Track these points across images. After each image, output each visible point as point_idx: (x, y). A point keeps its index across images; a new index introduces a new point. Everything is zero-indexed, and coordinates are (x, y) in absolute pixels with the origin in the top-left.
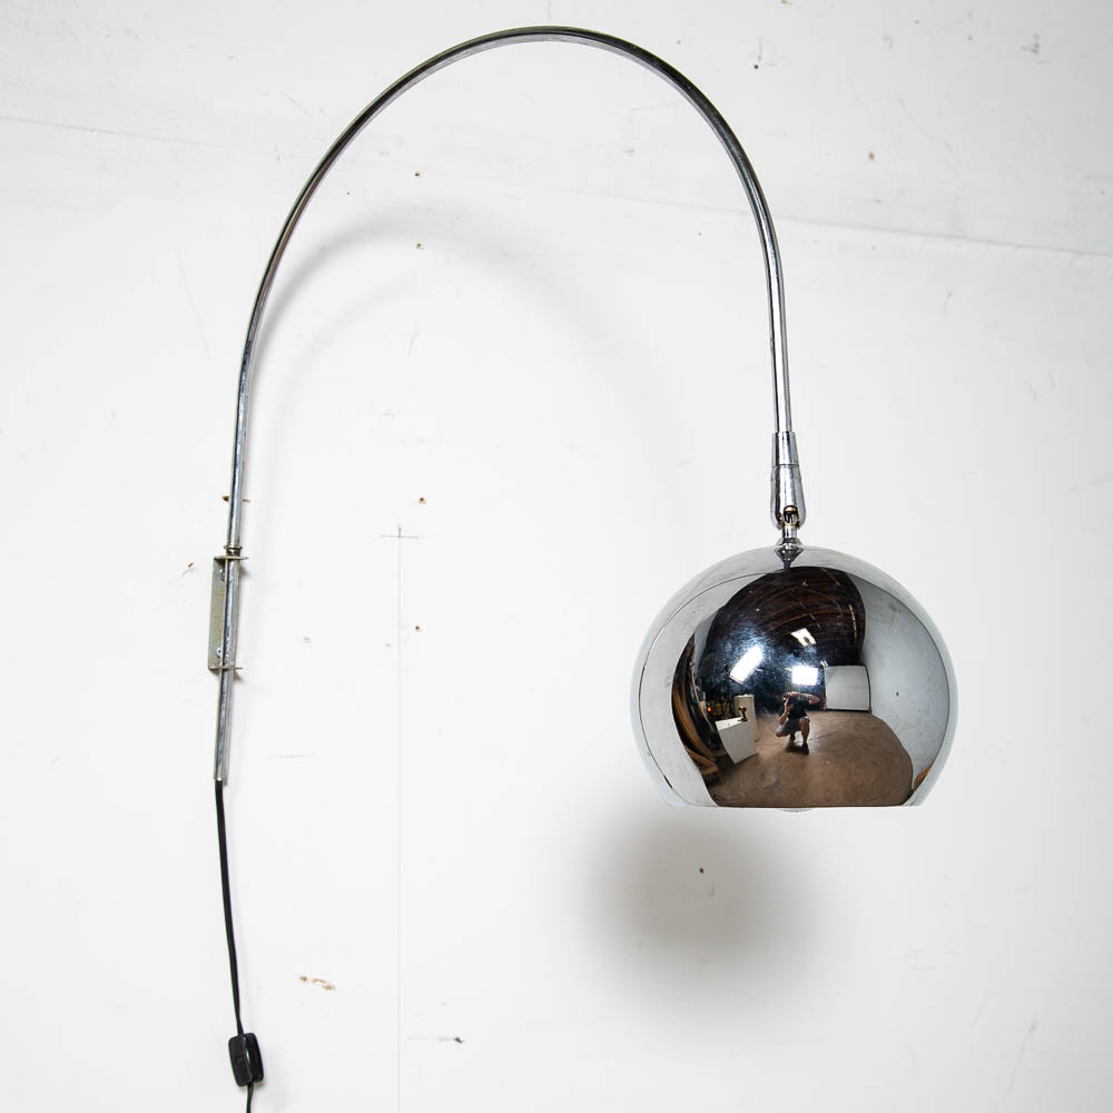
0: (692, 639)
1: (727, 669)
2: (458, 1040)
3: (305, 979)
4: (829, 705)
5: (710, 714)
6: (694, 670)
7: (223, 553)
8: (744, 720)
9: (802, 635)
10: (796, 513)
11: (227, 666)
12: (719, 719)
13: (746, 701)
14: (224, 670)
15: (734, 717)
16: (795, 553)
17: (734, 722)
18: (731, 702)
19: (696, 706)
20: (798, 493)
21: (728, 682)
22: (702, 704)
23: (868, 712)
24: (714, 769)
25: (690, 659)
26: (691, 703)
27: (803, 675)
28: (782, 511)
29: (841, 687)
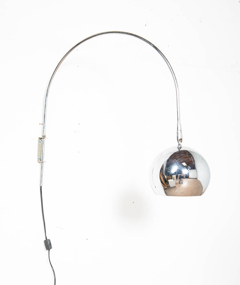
0: (163, 165)
3: (58, 227)
4: (190, 177)
5: (167, 178)
6: (164, 170)
7: (41, 137)
8: (174, 180)
9: (184, 164)
10: (181, 139)
11: (43, 161)
12: (169, 179)
13: (174, 176)
14: (42, 162)
15: (172, 179)
16: (181, 148)
17: (172, 180)
19: (164, 177)
20: (181, 136)
22: (166, 176)
23: (197, 178)
24: (166, 188)
25: (163, 168)
26: (163, 176)
27: (185, 171)
28: (179, 139)
29: (192, 173)
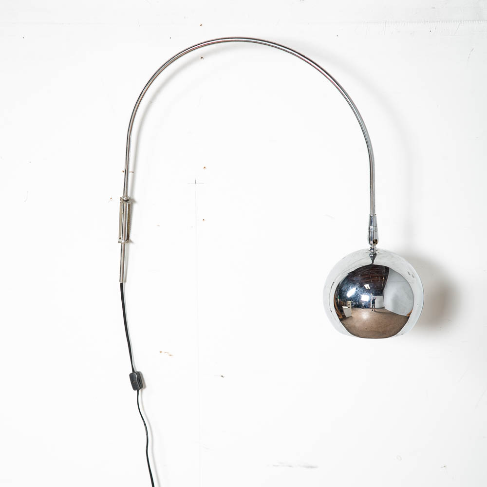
1: (346, 294)
2: (222, 376)
3: (161, 352)
8: (349, 307)
9: (367, 286)
14: (122, 243)
18: (346, 302)
21: (346, 297)
23: (384, 308)
24: (342, 317)
